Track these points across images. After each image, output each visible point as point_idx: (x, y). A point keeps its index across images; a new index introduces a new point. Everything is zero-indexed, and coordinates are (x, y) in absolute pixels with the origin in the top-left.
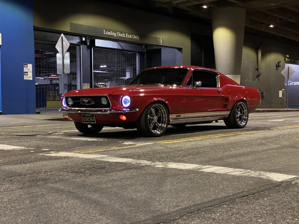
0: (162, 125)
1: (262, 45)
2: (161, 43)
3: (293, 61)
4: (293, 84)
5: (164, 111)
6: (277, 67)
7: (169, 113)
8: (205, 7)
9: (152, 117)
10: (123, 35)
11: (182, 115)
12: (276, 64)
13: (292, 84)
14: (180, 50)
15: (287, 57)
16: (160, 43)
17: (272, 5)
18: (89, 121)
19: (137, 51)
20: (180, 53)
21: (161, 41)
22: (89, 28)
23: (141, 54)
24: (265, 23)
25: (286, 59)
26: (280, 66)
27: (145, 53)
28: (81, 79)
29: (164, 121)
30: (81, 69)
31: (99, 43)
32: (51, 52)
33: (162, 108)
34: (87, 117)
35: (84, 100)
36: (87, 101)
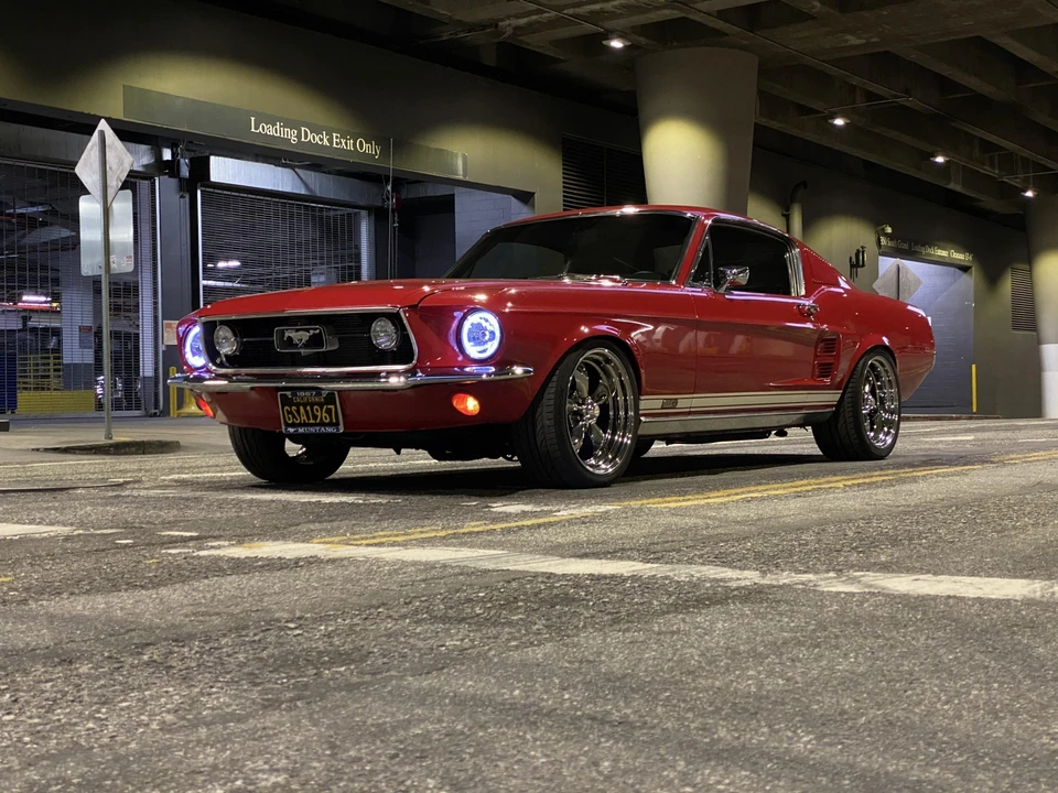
0: (612, 439)
1: (805, 187)
2: (461, 171)
3: (906, 246)
5: (621, 382)
6: (852, 266)
7: (639, 391)
8: (617, 44)
9: (579, 405)
10: (321, 140)
11: (686, 402)
12: (851, 258)
14: (526, 198)
15: (886, 235)
16: (456, 169)
17: (853, 40)
18: (312, 421)
19: (364, 203)
21: (460, 163)
22: (195, 106)
23: (379, 215)
24: (818, 112)
25: (883, 241)
26: (863, 265)
27: (393, 211)
28: (156, 303)
29: (621, 422)
30: (155, 265)
31: (223, 170)
32: (33, 204)
33: (615, 368)
34: (301, 408)
35: (293, 334)
36: (305, 336)
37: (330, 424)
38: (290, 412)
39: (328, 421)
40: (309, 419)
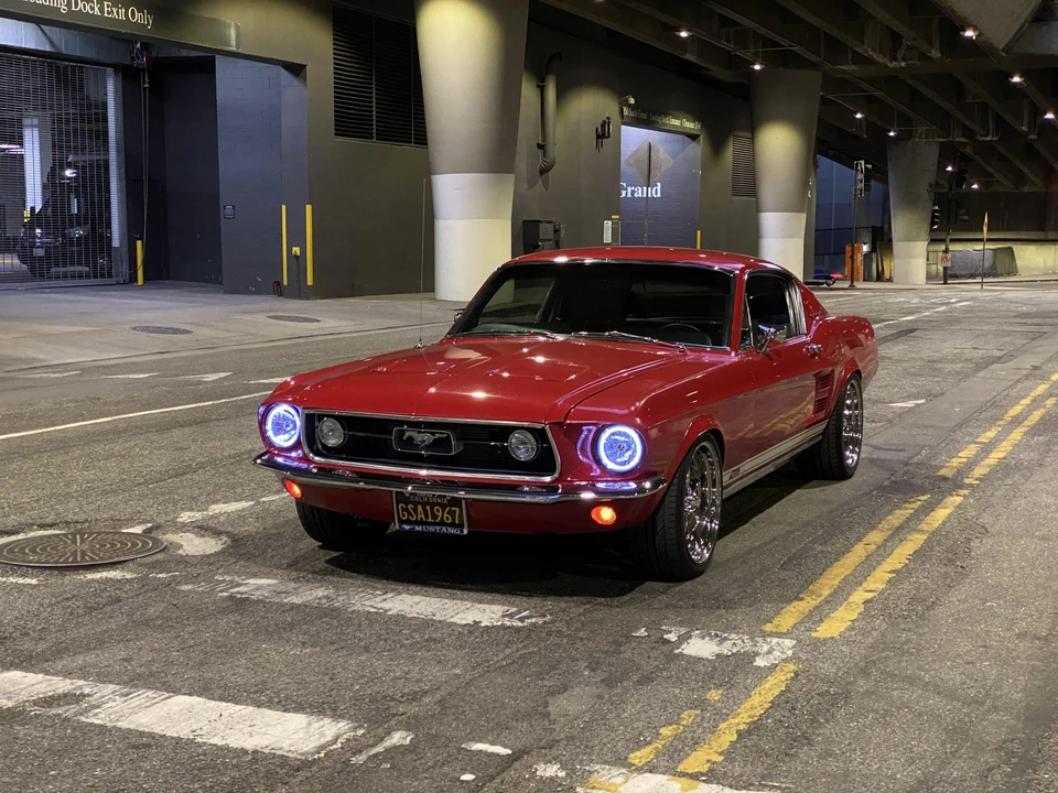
1: (560, 59)
2: (233, 43)
3: (645, 116)
4: (633, 192)
6: (598, 137)
10: (92, 9)
11: (742, 468)
12: (597, 130)
13: (629, 195)
14: (297, 70)
15: (629, 106)
16: (229, 40)
18: (430, 520)
19: (110, 62)
20: (296, 82)
21: (233, 33)
23: (128, 75)
25: (626, 111)
26: (608, 136)
27: (143, 70)
34: (420, 507)
35: (414, 434)
36: (428, 438)
37: (453, 525)
38: (407, 510)
39: (450, 521)
40: (427, 517)
